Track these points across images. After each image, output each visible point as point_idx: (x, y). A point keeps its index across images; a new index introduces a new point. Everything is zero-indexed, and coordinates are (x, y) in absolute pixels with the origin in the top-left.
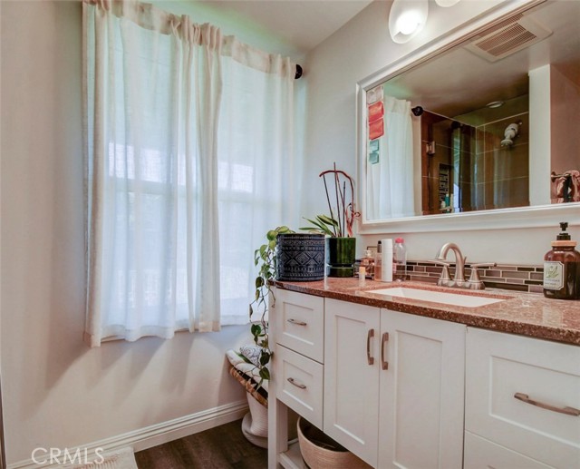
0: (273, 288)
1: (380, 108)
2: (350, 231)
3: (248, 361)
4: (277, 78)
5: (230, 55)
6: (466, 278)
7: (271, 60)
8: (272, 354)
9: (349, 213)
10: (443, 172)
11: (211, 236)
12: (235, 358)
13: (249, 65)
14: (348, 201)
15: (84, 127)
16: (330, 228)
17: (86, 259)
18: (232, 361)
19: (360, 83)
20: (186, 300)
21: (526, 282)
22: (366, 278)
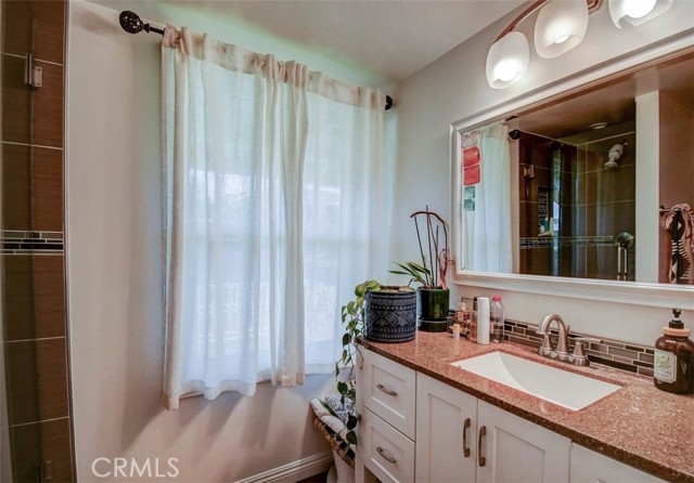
0: (361, 348)
1: (476, 154)
2: (443, 280)
3: (333, 414)
4: (367, 111)
5: (316, 91)
6: (570, 350)
7: (359, 93)
8: (360, 417)
9: (443, 260)
10: (542, 194)
11: (295, 283)
12: (321, 409)
13: (337, 100)
14: (441, 246)
15: (163, 176)
16: (423, 276)
17: (164, 315)
18: (317, 412)
19: (455, 124)
20: (269, 347)
21: (635, 362)
22: (461, 335)
